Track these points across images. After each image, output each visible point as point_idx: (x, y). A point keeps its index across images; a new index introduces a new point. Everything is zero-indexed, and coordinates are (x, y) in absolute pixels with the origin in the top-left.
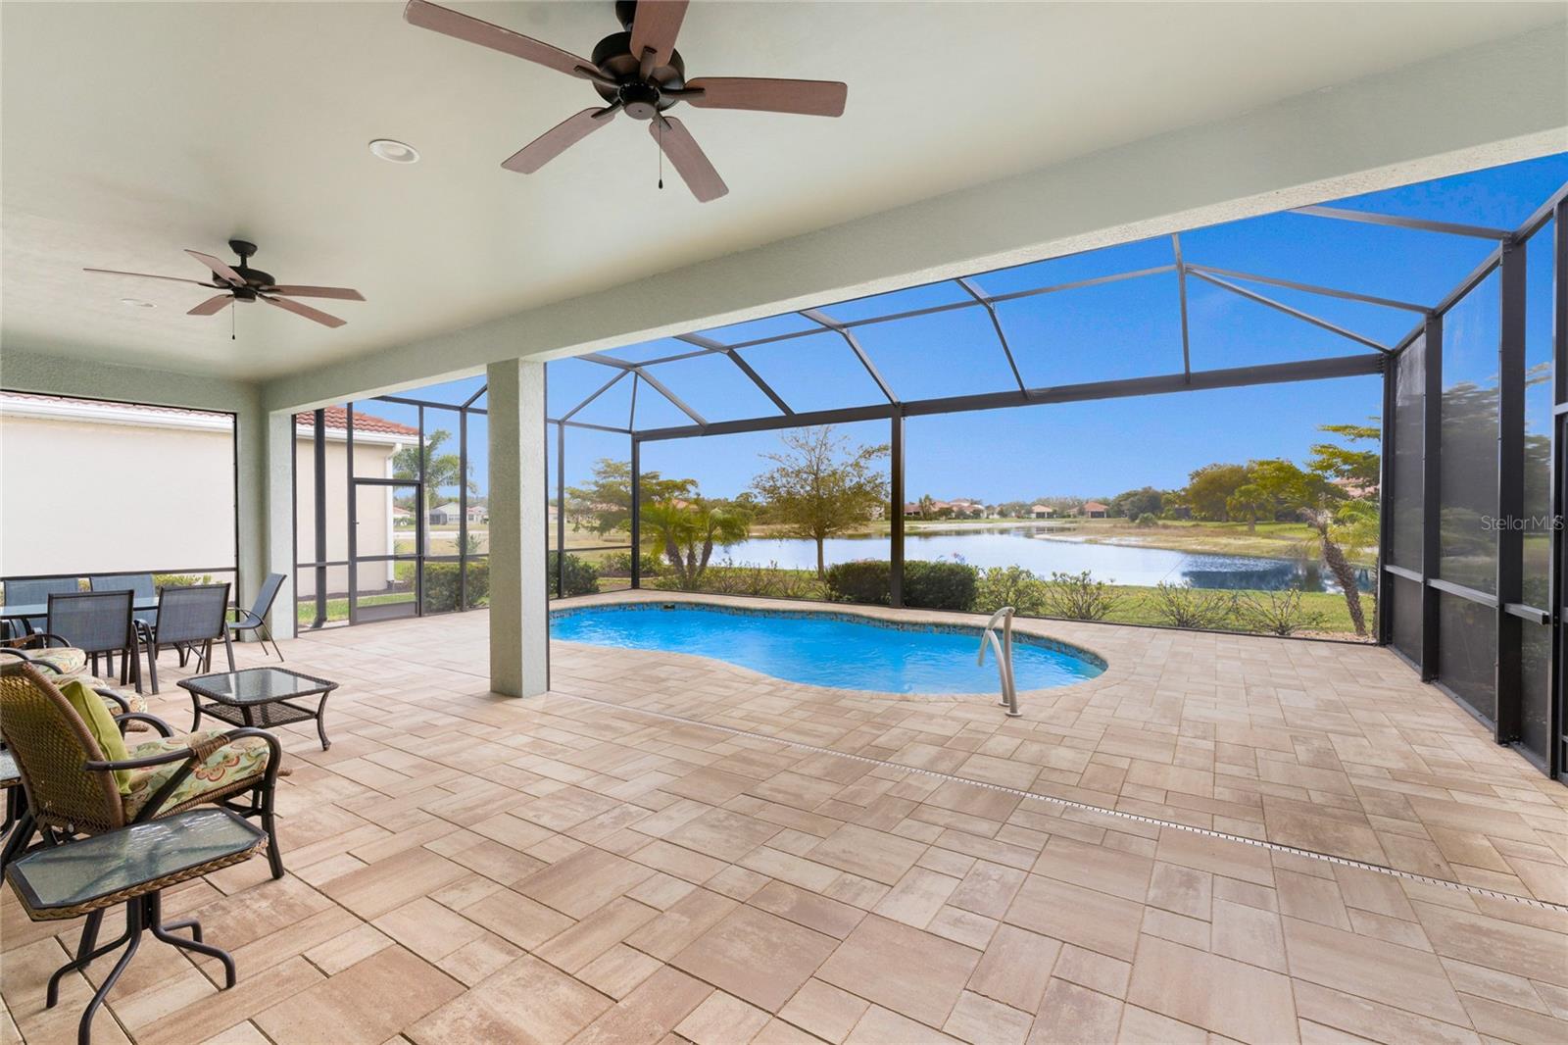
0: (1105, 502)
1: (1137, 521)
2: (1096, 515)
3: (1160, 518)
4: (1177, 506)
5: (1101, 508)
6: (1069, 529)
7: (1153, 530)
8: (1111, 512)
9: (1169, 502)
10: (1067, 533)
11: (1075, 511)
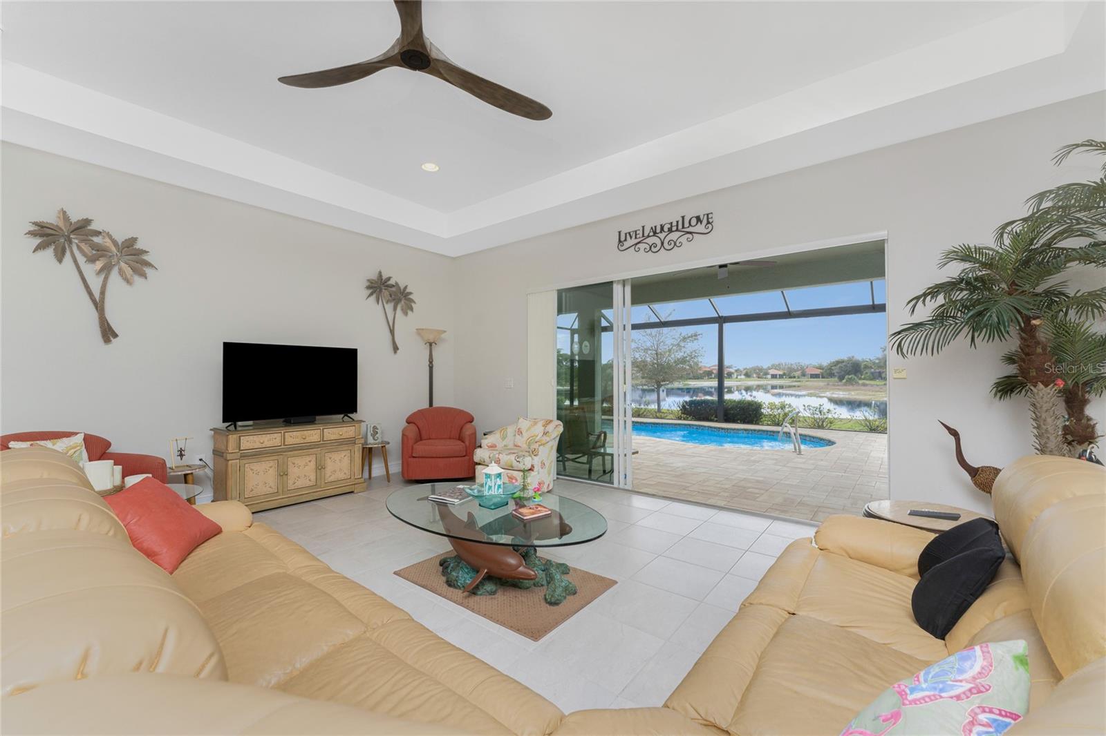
0: (820, 368)
1: (844, 381)
2: (813, 376)
3: (860, 379)
4: (873, 370)
5: (818, 372)
6: (794, 386)
7: (855, 387)
8: (824, 375)
9: (866, 367)
10: (794, 389)
11: (798, 373)
